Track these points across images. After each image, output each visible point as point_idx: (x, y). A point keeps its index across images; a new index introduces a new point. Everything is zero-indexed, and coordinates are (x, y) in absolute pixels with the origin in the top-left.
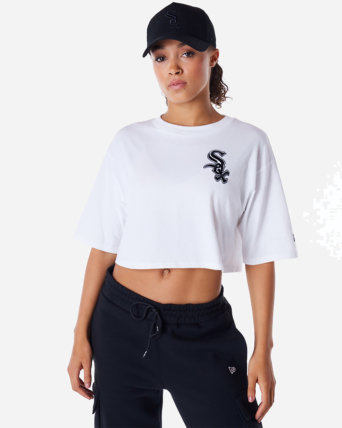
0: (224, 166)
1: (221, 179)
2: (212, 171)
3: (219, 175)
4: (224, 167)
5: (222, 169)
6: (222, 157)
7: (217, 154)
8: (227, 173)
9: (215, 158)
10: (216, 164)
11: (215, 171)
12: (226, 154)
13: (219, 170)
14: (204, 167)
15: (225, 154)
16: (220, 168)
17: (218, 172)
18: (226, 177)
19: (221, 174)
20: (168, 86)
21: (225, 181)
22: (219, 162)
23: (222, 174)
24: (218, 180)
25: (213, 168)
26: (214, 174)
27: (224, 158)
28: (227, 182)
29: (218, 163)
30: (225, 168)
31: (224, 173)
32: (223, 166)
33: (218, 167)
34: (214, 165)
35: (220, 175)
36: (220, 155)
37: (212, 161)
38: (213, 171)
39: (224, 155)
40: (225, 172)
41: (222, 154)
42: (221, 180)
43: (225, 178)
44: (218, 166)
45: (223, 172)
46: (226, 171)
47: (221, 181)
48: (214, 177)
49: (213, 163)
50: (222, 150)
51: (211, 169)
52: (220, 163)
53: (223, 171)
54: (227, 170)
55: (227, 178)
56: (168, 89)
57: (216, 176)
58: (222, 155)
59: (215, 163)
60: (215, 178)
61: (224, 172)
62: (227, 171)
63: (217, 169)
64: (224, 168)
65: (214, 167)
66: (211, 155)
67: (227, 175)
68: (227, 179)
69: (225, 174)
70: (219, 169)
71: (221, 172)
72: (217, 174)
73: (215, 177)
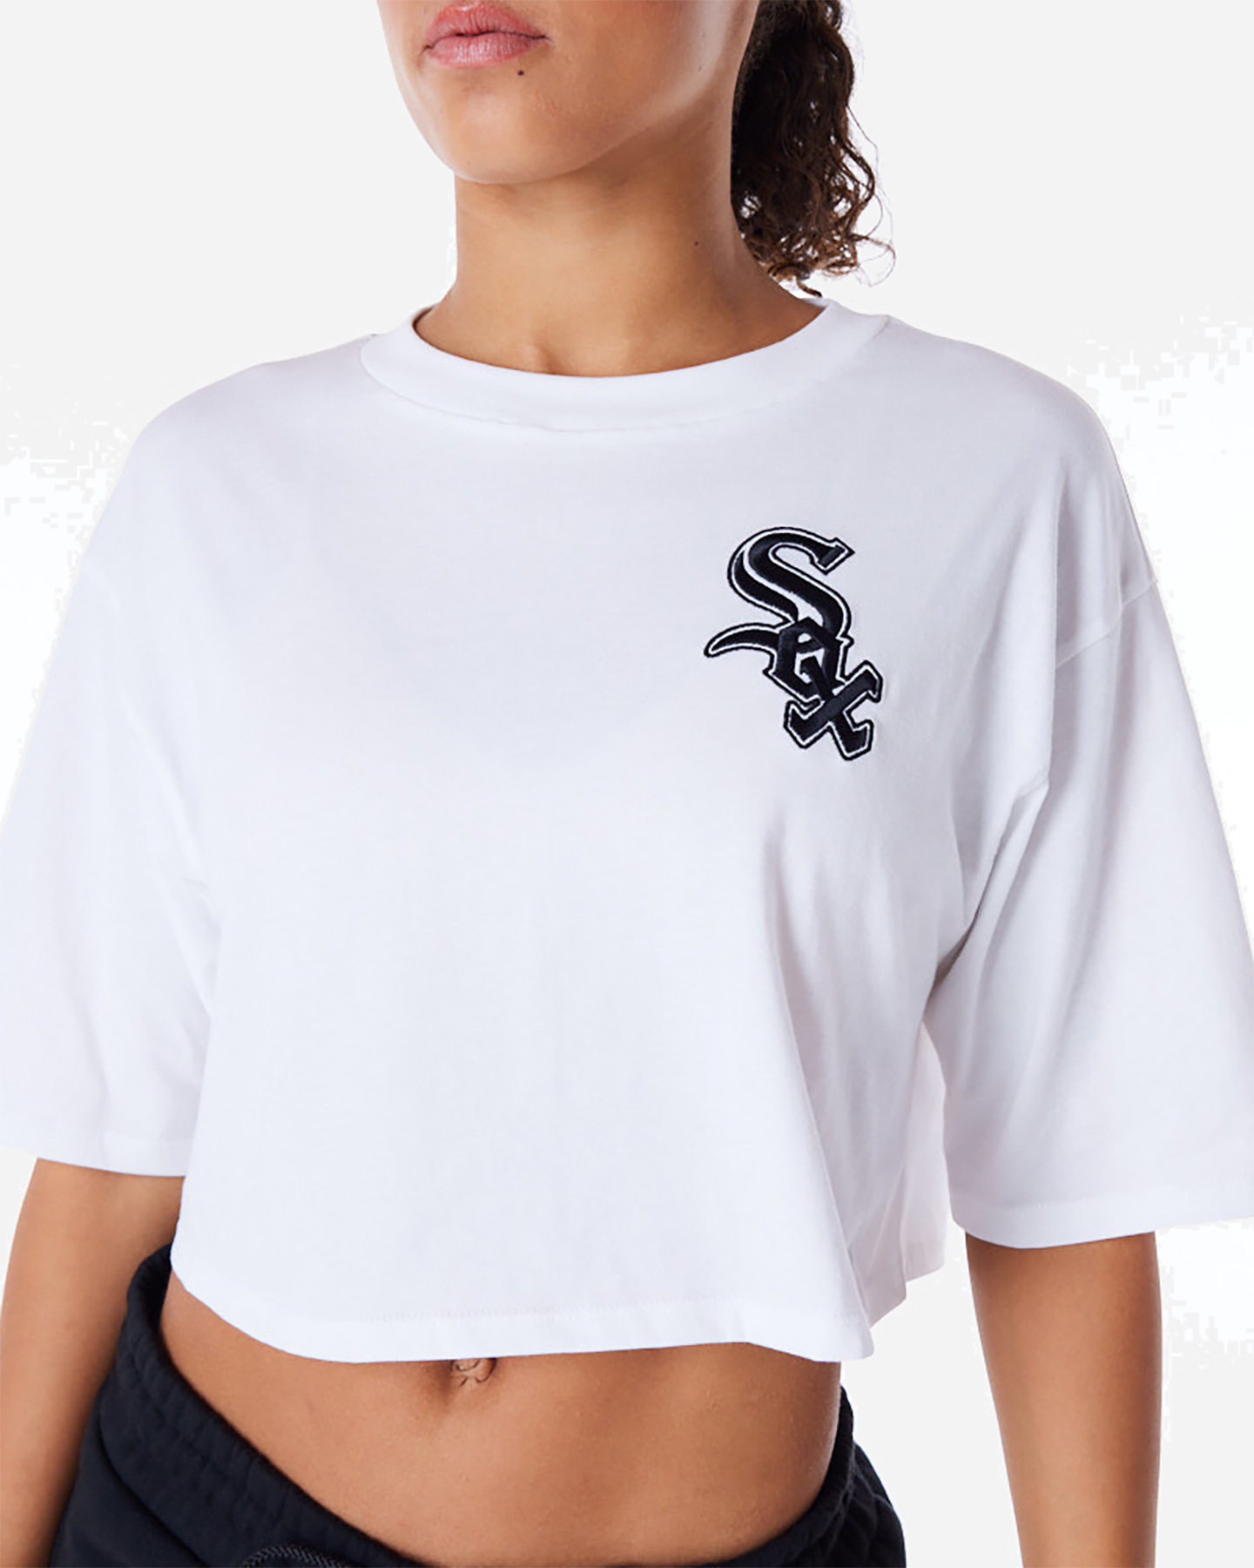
0: (845, 635)
1: (830, 729)
2: (765, 672)
3: (816, 702)
4: (846, 642)
5: (831, 659)
6: (826, 573)
7: (794, 559)
8: (870, 684)
9: (780, 585)
10: (789, 625)
11: (783, 673)
12: (851, 552)
13: (809, 665)
14: (710, 652)
15: (846, 551)
16: (819, 654)
17: (806, 678)
18: (863, 712)
19: (827, 695)
20: (421, 45)
21: (854, 741)
22: (806, 610)
23: (836, 691)
24: (808, 741)
25: (772, 656)
26: (777, 698)
27: (837, 581)
28: (869, 749)
29: (801, 617)
30: (850, 650)
31: (847, 683)
32: (838, 637)
33: (806, 647)
34: (777, 631)
35: (822, 703)
36: (812, 562)
37: (760, 606)
38: (770, 672)
39: (837, 560)
40: (853, 679)
41: (827, 553)
42: (828, 735)
43: (857, 721)
44: (804, 638)
45: (838, 677)
46: (861, 671)
47: (827, 745)
48: (782, 720)
49: (767, 618)
50: (825, 530)
51: (756, 659)
52: (819, 619)
53: (842, 675)
54: (866, 663)
55: (869, 722)
56: (418, 64)
57: (793, 707)
58: (825, 566)
59: (786, 621)
60: (785, 726)
61: (848, 678)
62: (867, 667)
63: (800, 657)
64: (846, 649)
65: (775, 646)
66: (754, 564)
67: (868, 696)
68: (867, 725)
69: (851, 694)
70: (814, 658)
71: (823, 677)
72: (801, 697)
73: (786, 715)
